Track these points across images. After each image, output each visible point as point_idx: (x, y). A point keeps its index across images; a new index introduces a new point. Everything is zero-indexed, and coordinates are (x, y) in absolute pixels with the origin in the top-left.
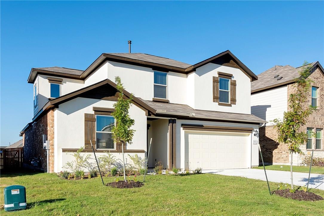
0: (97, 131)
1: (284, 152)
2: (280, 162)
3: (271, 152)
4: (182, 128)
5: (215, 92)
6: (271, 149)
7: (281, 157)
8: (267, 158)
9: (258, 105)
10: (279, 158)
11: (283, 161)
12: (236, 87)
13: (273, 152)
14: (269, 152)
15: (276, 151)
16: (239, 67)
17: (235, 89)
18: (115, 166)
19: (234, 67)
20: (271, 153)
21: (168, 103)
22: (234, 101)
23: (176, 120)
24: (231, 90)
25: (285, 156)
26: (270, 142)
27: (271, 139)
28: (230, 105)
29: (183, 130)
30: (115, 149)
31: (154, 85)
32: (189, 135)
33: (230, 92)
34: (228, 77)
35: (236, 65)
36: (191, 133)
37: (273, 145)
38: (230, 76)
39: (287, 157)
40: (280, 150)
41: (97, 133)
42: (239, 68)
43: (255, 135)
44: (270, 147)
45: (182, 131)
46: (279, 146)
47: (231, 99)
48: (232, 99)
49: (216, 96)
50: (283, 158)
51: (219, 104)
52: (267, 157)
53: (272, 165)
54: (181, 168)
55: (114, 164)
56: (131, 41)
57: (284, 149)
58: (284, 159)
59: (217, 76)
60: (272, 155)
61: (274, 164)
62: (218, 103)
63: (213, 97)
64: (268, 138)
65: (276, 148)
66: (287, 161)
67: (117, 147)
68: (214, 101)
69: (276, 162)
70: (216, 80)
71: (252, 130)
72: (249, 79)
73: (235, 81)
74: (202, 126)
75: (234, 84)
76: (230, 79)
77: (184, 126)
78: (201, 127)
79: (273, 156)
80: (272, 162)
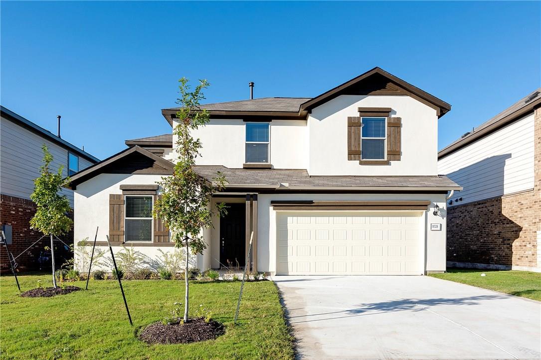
0: (126, 217)
1: (528, 246)
2: (522, 264)
3: (509, 244)
4: (271, 208)
5: (353, 143)
6: (509, 240)
7: (525, 256)
8: (503, 256)
9: (493, 156)
10: (522, 257)
11: (528, 264)
12: (402, 129)
13: (513, 245)
14: (507, 244)
15: (517, 243)
16: (409, 93)
17: (399, 133)
18: (150, 265)
19: (396, 95)
20: (510, 247)
21: (270, 168)
22: (396, 154)
23: (257, 195)
24: (389, 136)
25: (530, 253)
26: (508, 225)
27: (510, 219)
28: (387, 163)
29: (274, 210)
30: (152, 242)
31: (246, 144)
32: (289, 218)
33: (386, 140)
34: (382, 114)
35: (400, 90)
36: (293, 215)
37: (513, 231)
38: (387, 112)
39: (533, 255)
40: (523, 241)
41: (126, 220)
42: (407, 95)
43: (435, 214)
44: (508, 235)
45: (273, 213)
46: (521, 233)
47: (388, 151)
48: (390, 151)
49: (353, 149)
50: (527, 257)
51: (361, 163)
52: (504, 254)
53: (511, 269)
54: (270, 271)
55: (148, 263)
56: (253, 83)
57: (529, 240)
58: (530, 259)
59: (358, 115)
60: (512, 250)
61: (514, 268)
62: (359, 161)
63: (348, 153)
64: (506, 219)
65: (517, 237)
66: (533, 264)
67: (154, 239)
68: (350, 159)
69: (518, 265)
70: (355, 123)
71: (427, 206)
72: (433, 112)
73: (399, 119)
74: (311, 202)
75: (397, 125)
76: (386, 118)
77: (276, 204)
78: (308, 204)
79: (512, 253)
80: (511, 265)
